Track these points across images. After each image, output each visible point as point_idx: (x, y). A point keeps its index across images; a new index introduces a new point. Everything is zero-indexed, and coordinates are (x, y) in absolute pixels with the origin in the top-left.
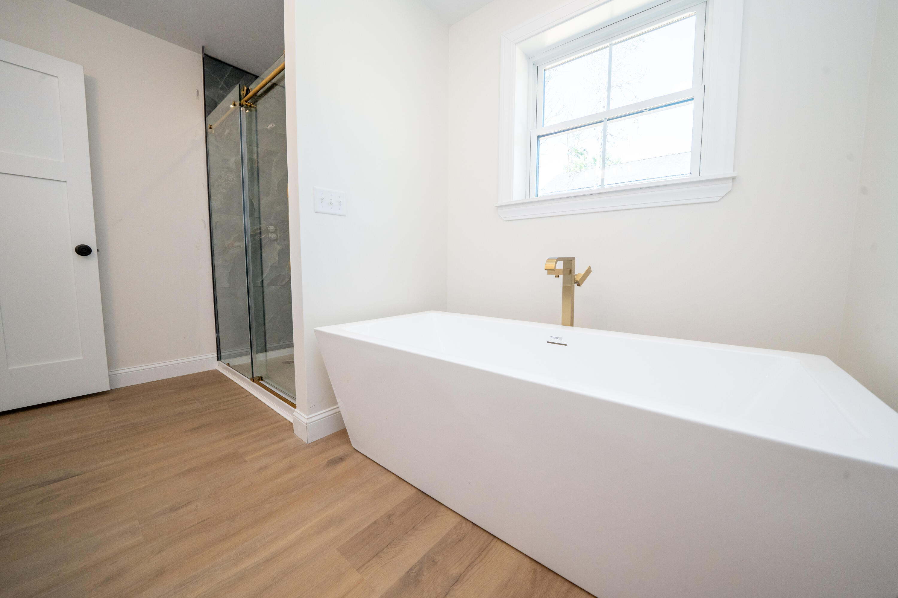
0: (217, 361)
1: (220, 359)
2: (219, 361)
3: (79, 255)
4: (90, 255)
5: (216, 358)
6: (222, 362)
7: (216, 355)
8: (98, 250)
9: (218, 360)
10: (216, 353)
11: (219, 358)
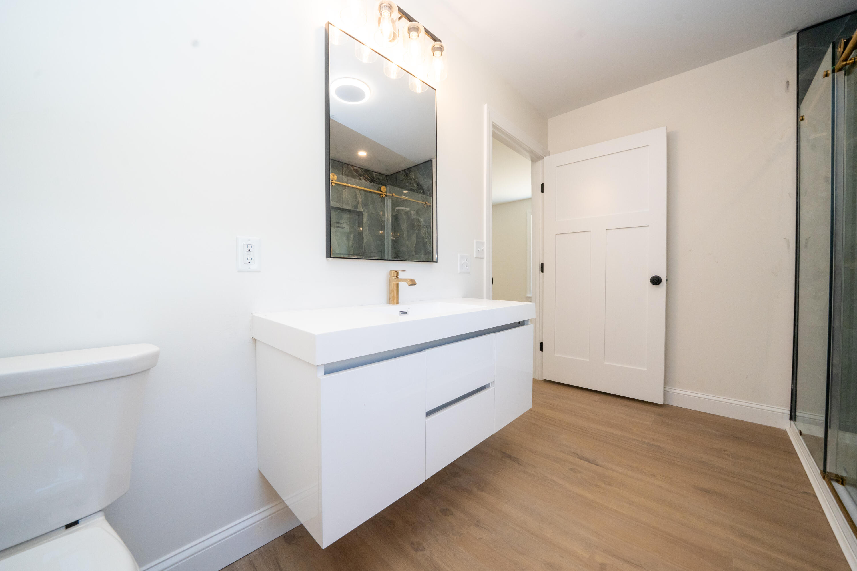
0: (790, 421)
1: (793, 419)
2: (792, 422)
3: (653, 285)
4: (660, 284)
5: (789, 417)
6: (795, 424)
7: (789, 412)
8: (667, 280)
9: (791, 419)
10: (789, 409)
11: (793, 417)
